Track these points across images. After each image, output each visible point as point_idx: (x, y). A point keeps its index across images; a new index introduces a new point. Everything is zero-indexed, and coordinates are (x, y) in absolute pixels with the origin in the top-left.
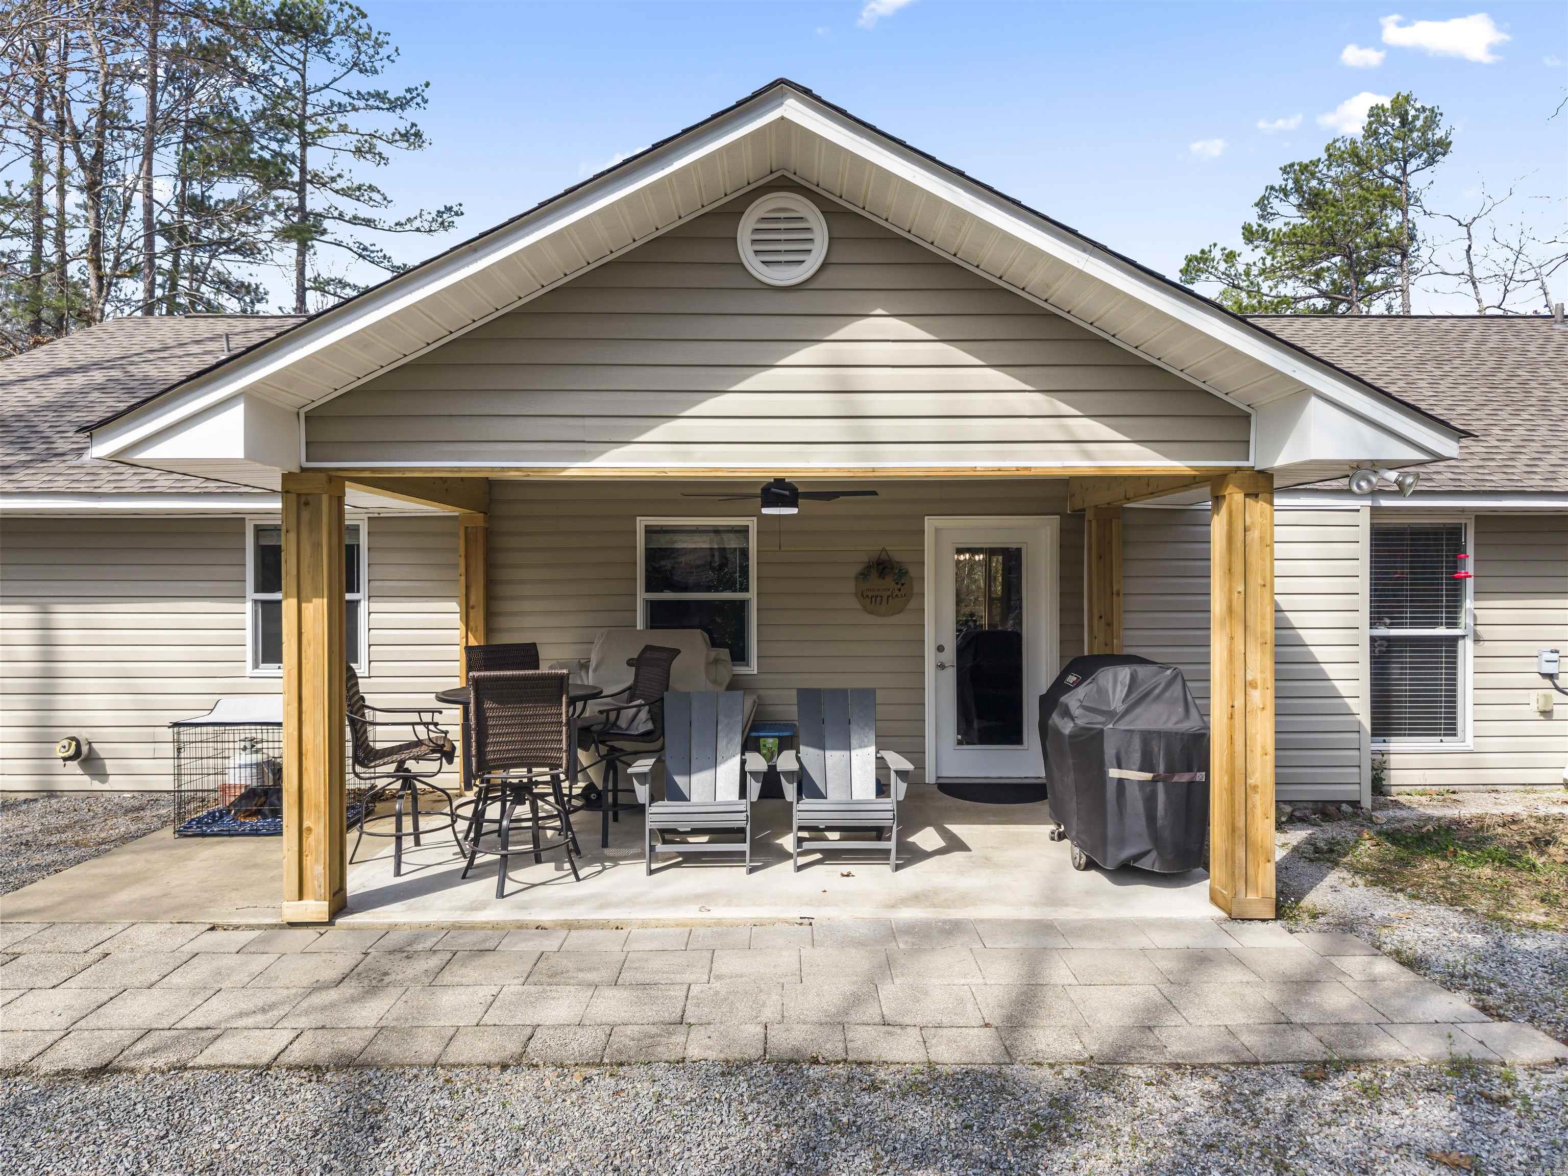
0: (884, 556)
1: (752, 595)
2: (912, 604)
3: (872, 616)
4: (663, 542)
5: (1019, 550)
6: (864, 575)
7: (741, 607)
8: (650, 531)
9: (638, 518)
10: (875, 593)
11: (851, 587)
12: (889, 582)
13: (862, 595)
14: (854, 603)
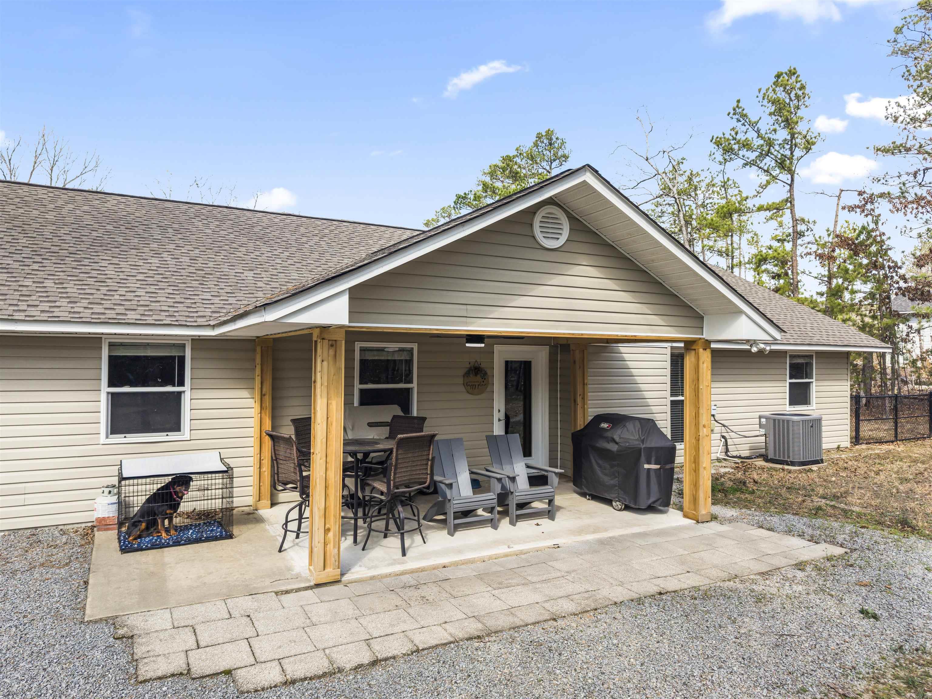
0: (476, 365)
1: (414, 385)
2: (489, 389)
3: (471, 396)
4: (369, 357)
5: (530, 362)
6: (467, 374)
7: (408, 391)
8: (362, 350)
9: (356, 343)
10: (473, 384)
11: (461, 380)
12: (479, 378)
13: (465, 385)
14: (462, 389)
